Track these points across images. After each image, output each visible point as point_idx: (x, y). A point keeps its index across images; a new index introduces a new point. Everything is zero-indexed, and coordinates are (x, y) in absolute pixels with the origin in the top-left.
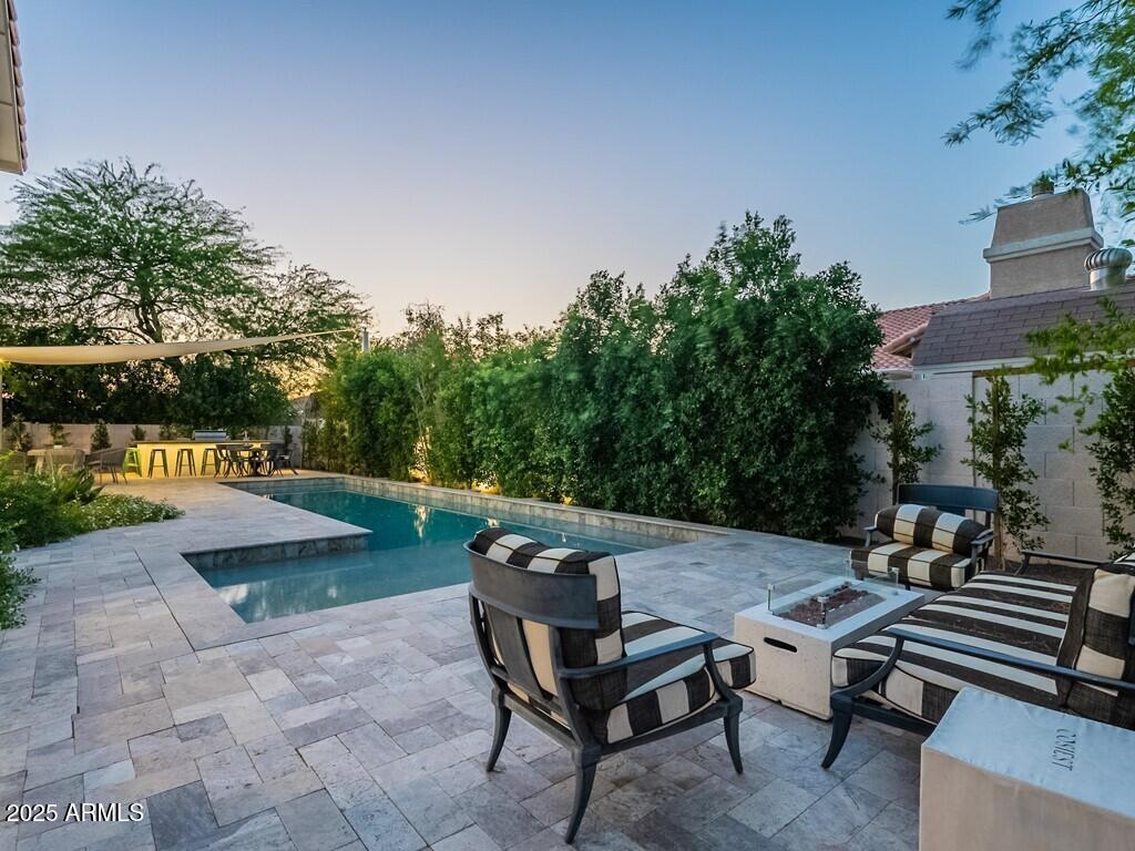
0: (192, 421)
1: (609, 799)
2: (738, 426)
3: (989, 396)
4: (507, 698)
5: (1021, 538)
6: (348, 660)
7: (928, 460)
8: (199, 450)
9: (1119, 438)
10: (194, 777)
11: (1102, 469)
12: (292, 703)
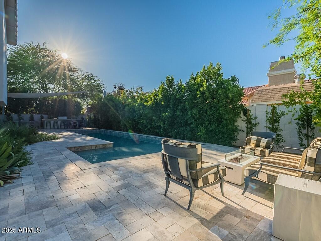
3: (271, 110)
4: (169, 178)
5: (278, 146)
6: (121, 172)
7: (256, 126)
8: (59, 121)
9: (303, 121)
10: (95, 197)
11: (299, 129)
12: (112, 181)
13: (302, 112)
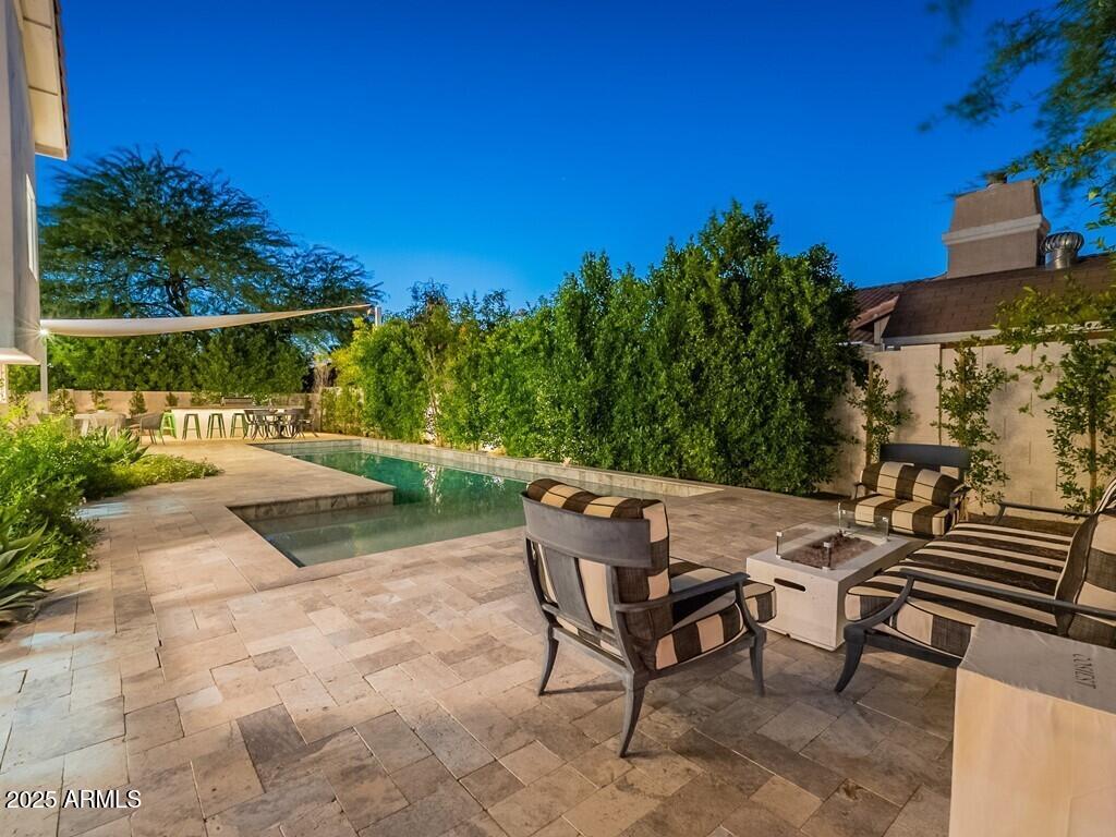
0: (220, 388)
1: (649, 719)
2: (726, 392)
3: (957, 364)
4: (555, 630)
5: (983, 493)
6: (397, 599)
7: (899, 423)
8: (228, 414)
9: (1074, 403)
10: (276, 701)
11: (1058, 431)
12: (354, 636)
13: (1071, 369)
